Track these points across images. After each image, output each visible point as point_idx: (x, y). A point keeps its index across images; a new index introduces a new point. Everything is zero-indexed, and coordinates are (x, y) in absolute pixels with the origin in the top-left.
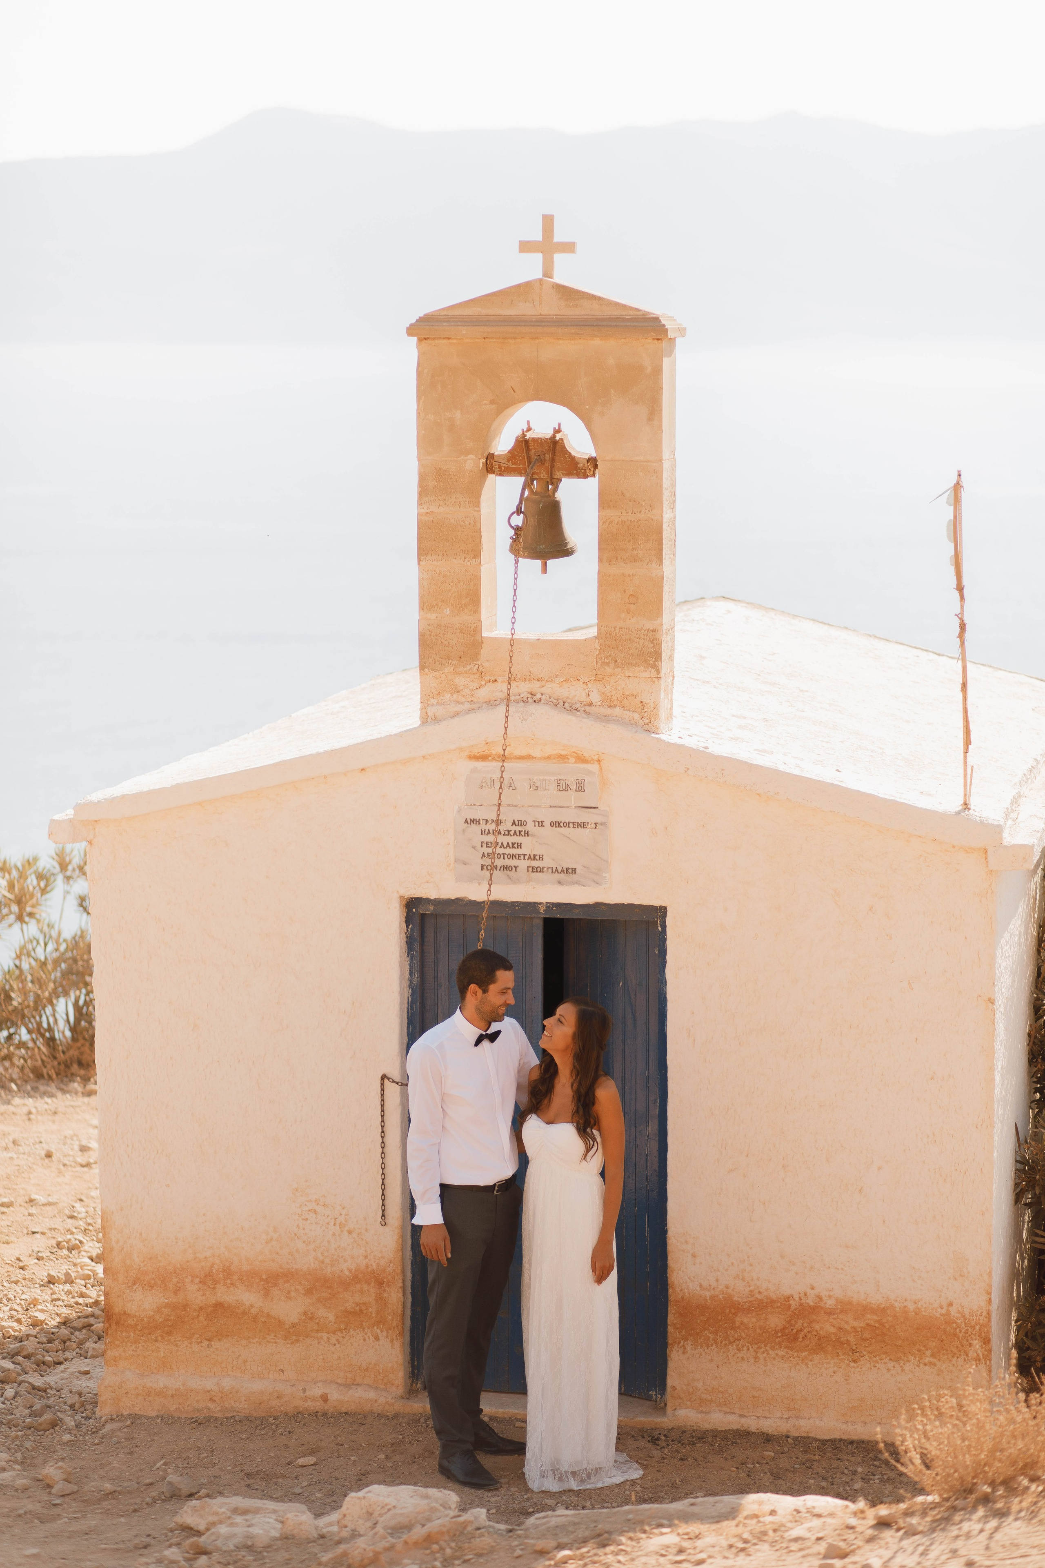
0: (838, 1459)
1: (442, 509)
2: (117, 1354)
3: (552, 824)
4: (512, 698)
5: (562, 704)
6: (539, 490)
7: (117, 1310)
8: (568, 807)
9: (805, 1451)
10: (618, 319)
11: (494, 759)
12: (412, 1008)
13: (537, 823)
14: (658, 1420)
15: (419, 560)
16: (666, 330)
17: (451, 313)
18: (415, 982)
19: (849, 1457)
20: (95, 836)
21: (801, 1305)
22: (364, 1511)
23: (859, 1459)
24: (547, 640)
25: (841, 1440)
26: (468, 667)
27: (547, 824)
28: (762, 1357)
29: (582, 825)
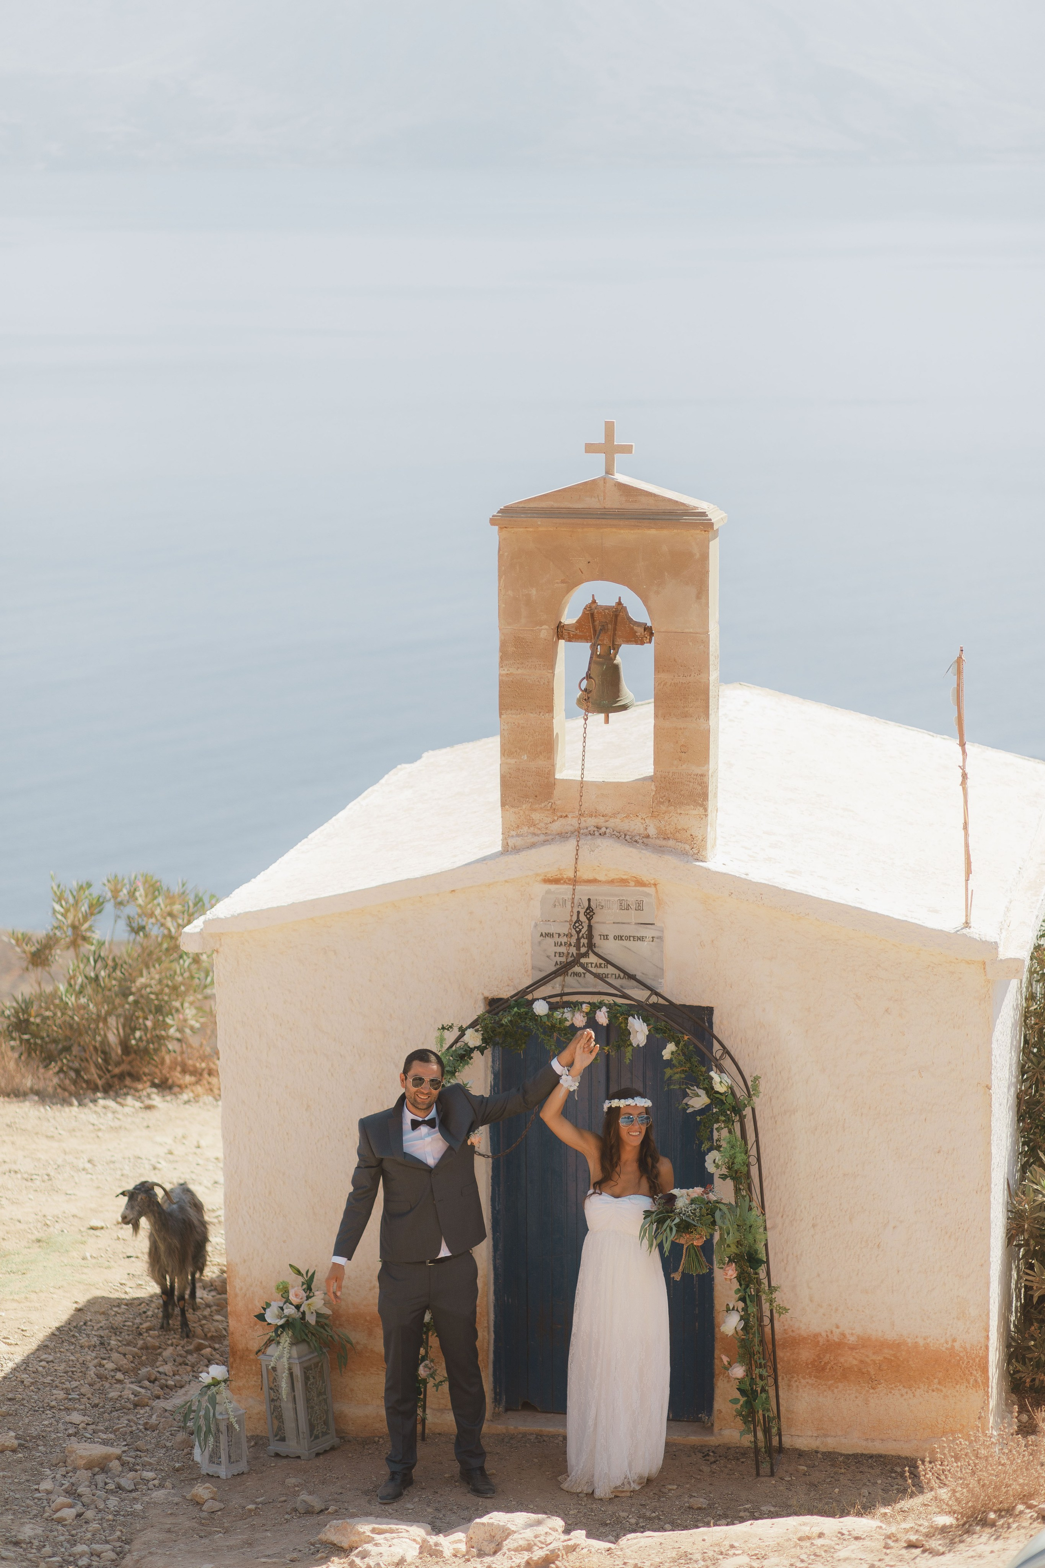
0: (861, 1472)
1: (520, 671)
2: (241, 1384)
3: (615, 938)
4: (582, 831)
5: (623, 836)
6: (602, 654)
7: (240, 1347)
8: (629, 923)
9: (832, 1465)
10: (671, 513)
11: (565, 882)
12: (494, 1091)
13: (602, 937)
14: (707, 1438)
15: (501, 714)
16: (712, 524)
17: (526, 505)
18: (497, 1069)
19: (870, 1470)
20: (221, 945)
21: (828, 1341)
22: (488, 1534)
23: (878, 1471)
24: (610, 783)
25: (862, 1455)
26: (543, 805)
27: (611, 937)
28: (794, 1385)
29: (641, 939)
